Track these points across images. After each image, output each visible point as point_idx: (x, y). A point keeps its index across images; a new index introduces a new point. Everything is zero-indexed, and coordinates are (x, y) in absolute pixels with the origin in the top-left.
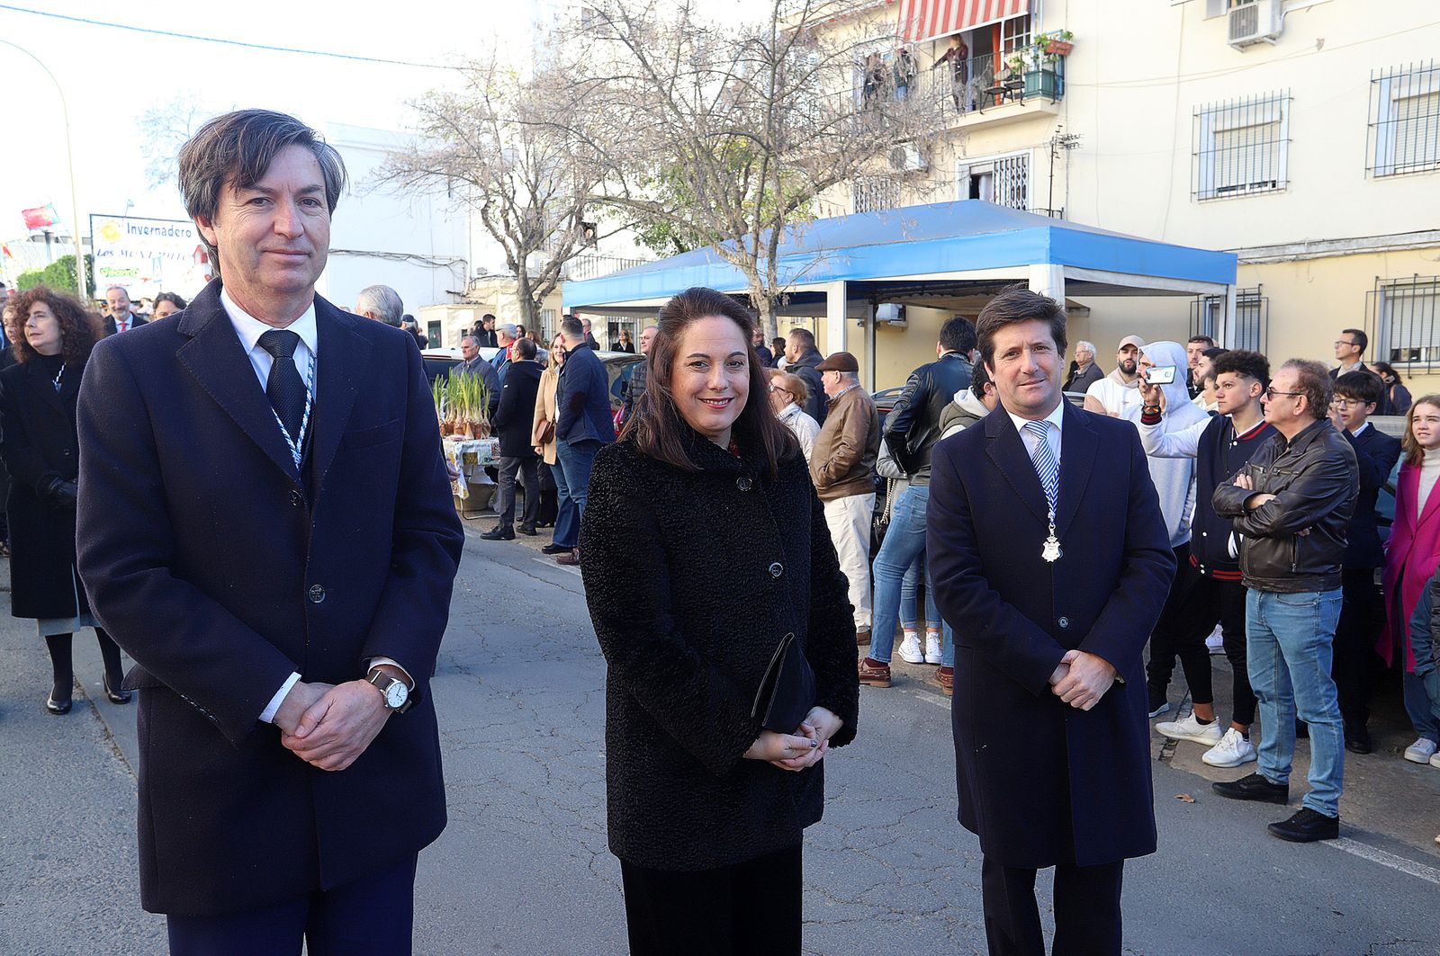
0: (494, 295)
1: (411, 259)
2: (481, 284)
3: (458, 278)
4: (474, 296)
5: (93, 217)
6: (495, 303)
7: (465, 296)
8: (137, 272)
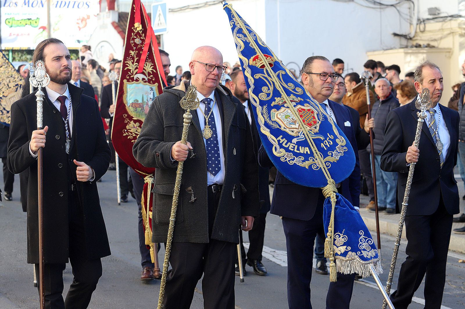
0: (450, 38)
2: (431, 26)
3: (404, 19)
4: (423, 39)
6: (451, 46)
7: (411, 39)
8: (37, 21)
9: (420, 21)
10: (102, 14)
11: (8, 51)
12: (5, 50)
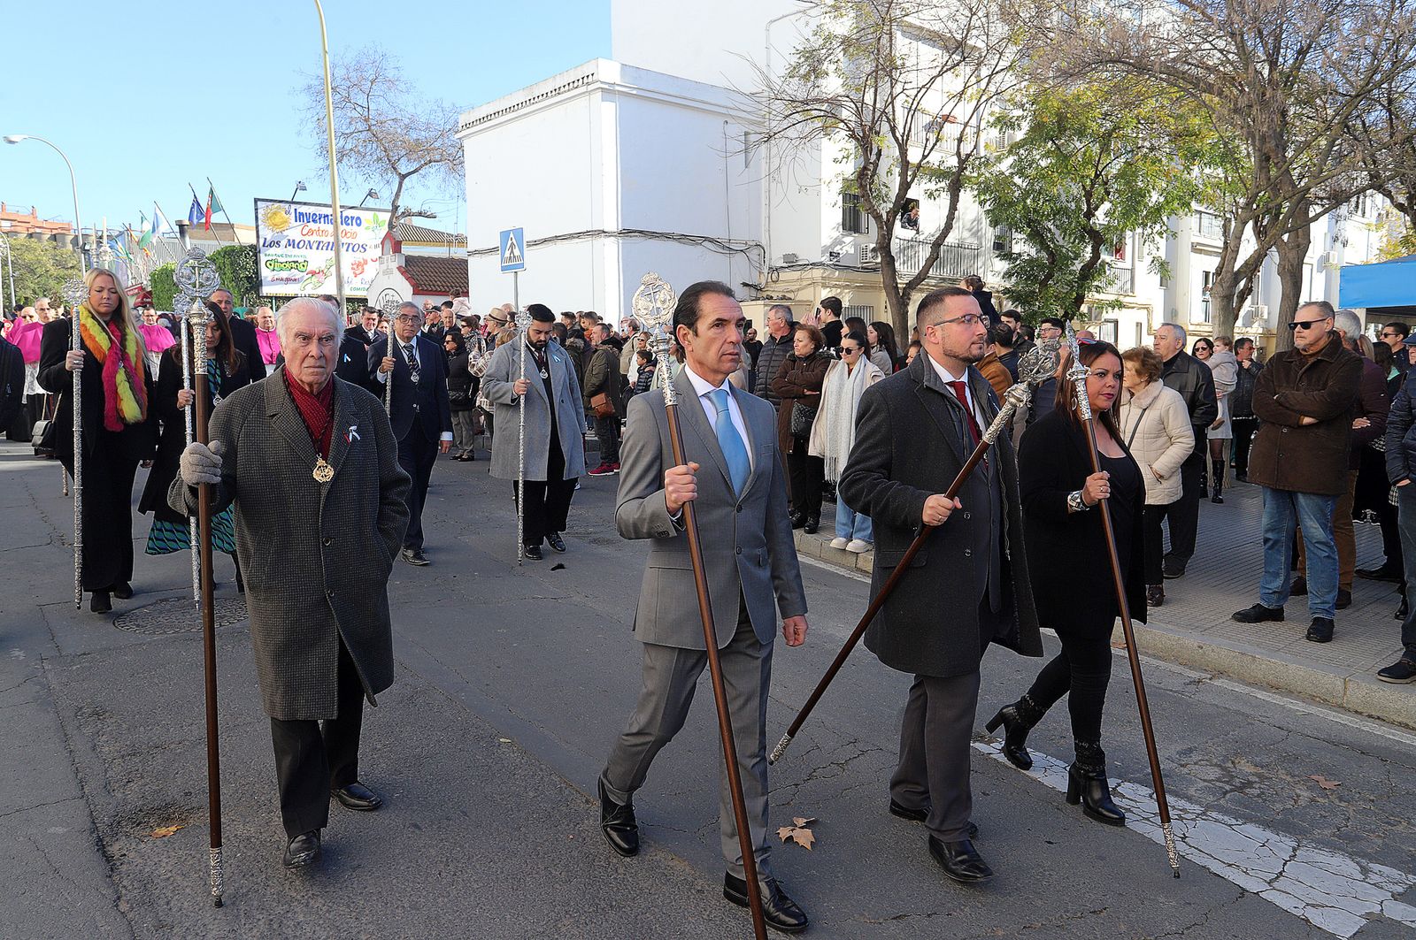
0: (811, 289)
1: (706, 244)
2: (784, 275)
3: (755, 267)
4: (776, 290)
5: (259, 203)
7: (761, 290)
8: (305, 264)
9: (773, 270)
10: (385, 257)
11: (271, 298)
12: (267, 297)
